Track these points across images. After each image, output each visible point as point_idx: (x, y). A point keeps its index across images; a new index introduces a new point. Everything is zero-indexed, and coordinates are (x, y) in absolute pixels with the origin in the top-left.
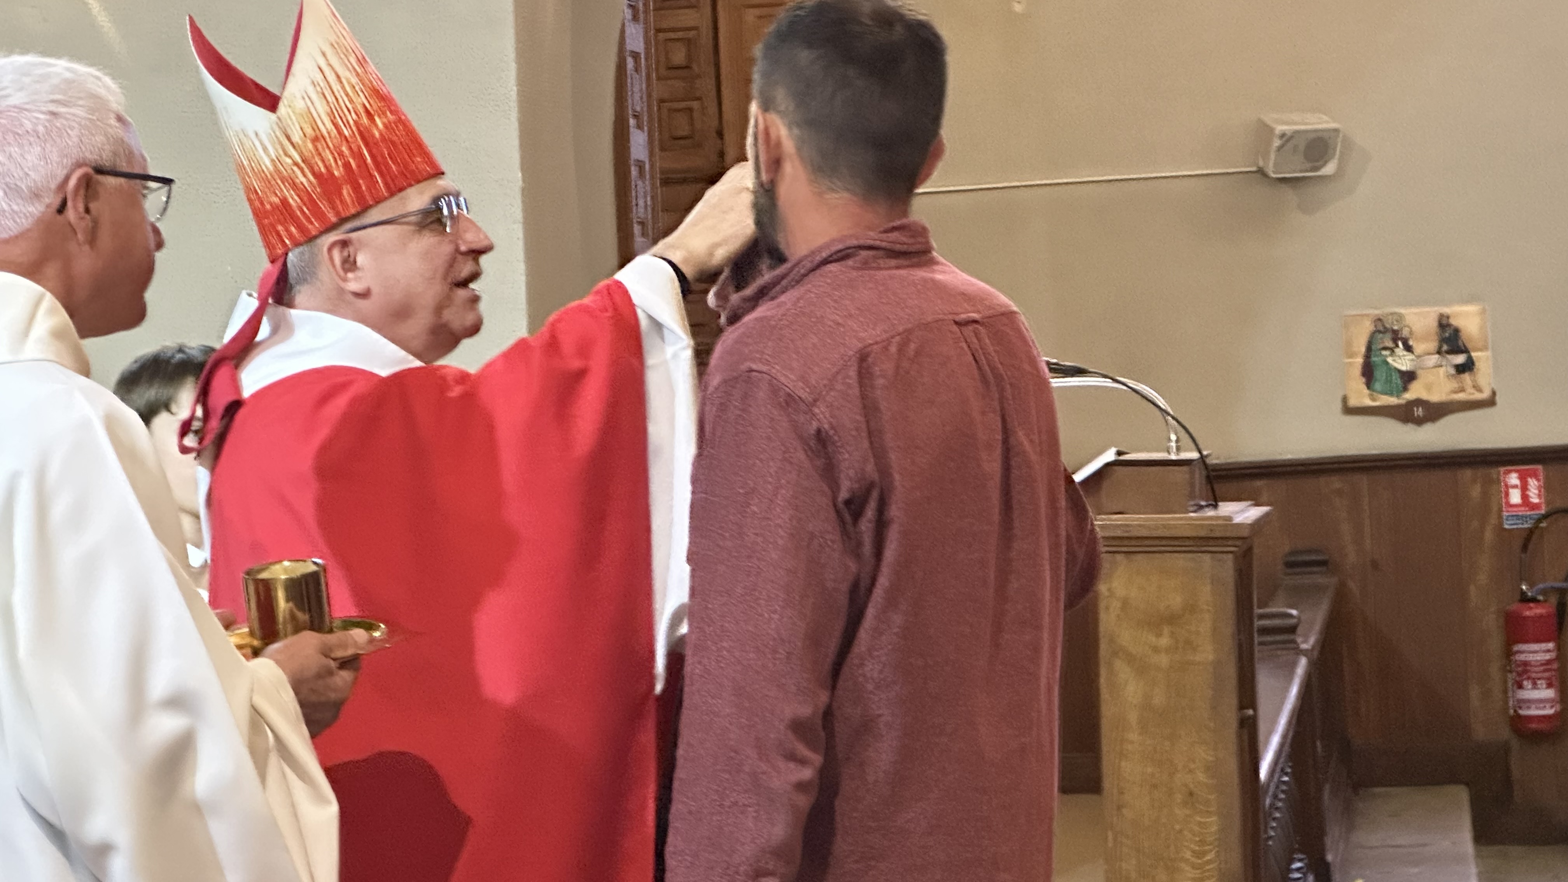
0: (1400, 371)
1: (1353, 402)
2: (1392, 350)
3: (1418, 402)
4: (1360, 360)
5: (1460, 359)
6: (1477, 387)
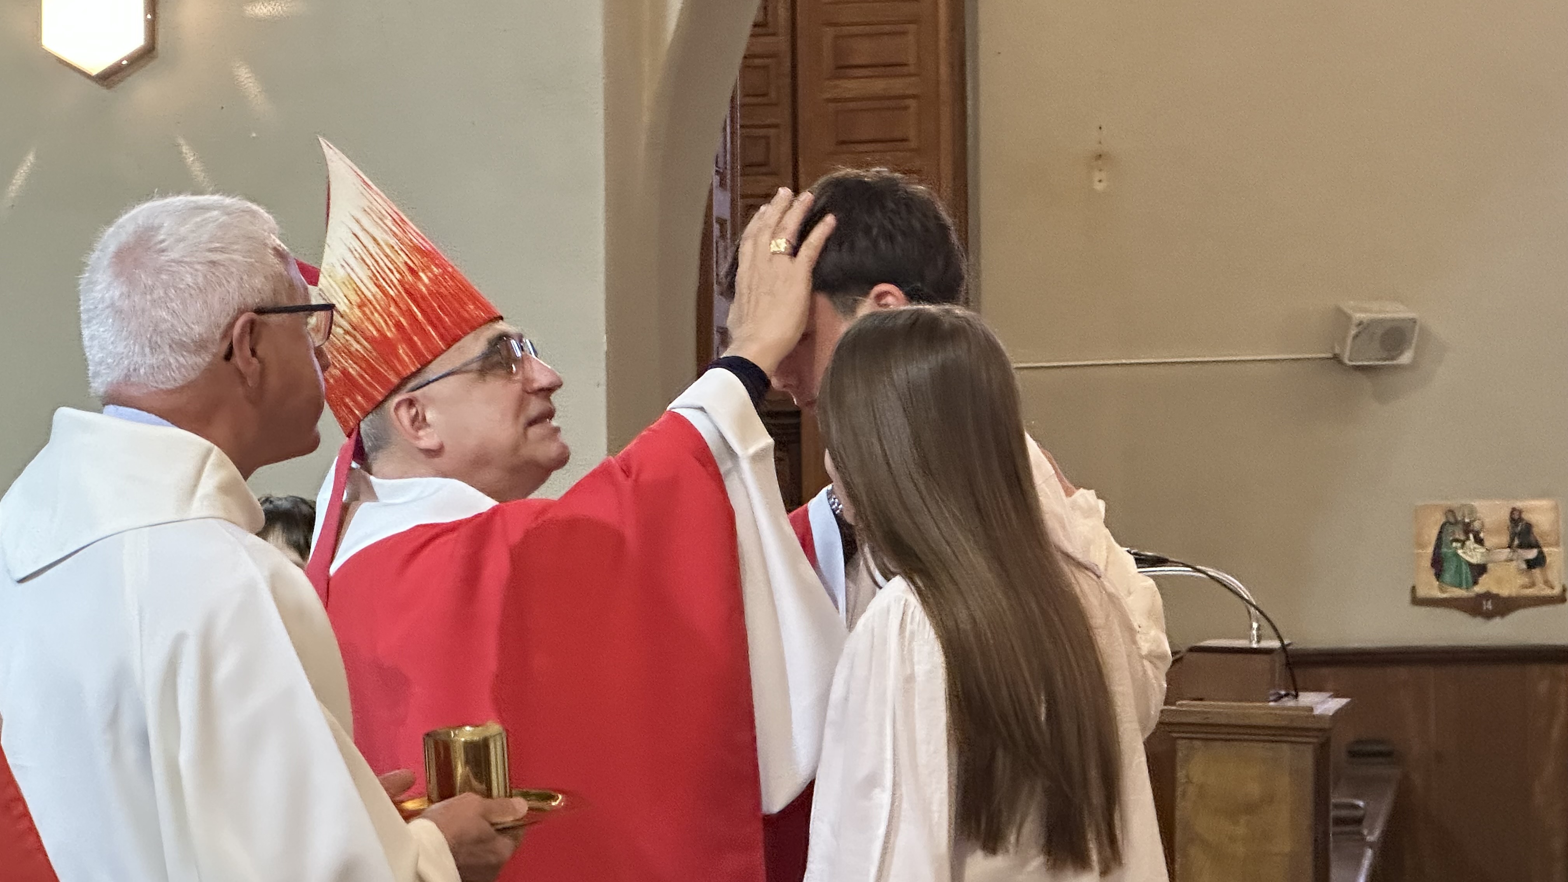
0: (1470, 565)
1: (1422, 593)
2: (1463, 543)
3: (1488, 596)
4: (1430, 550)
5: (1532, 554)
6: (1547, 583)
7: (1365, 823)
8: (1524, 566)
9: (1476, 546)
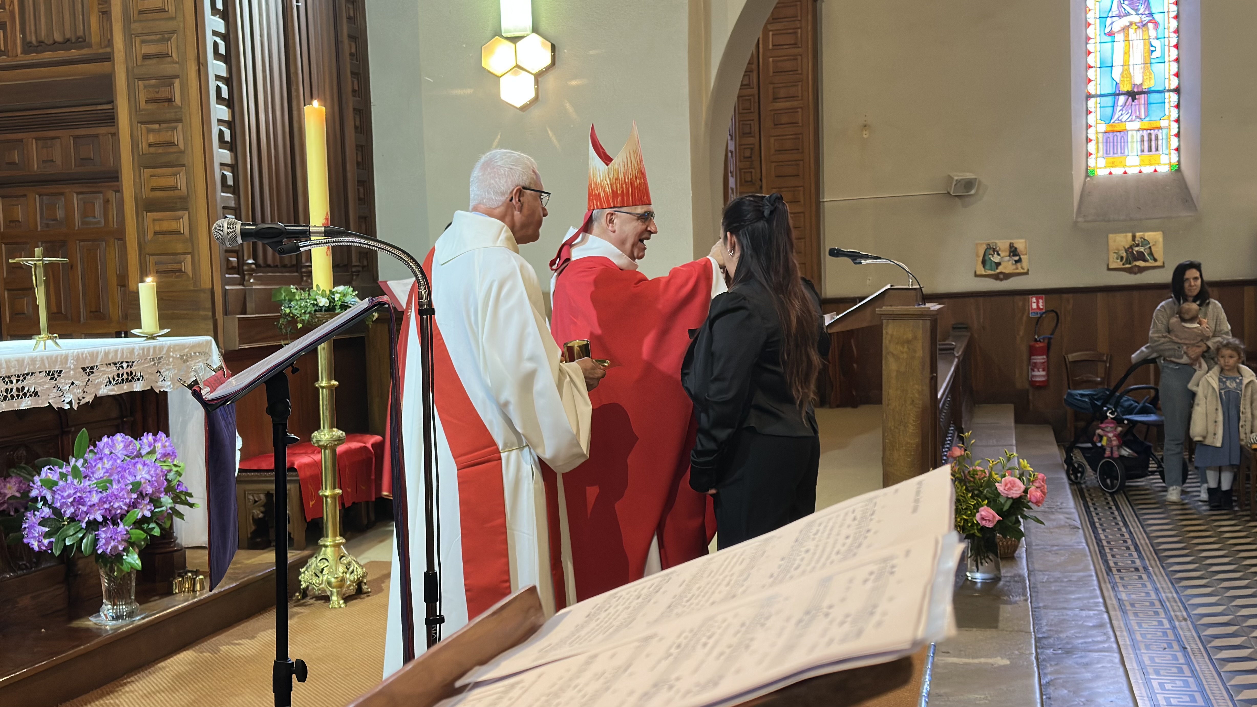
0: (995, 262)
1: (978, 273)
2: (993, 256)
3: (1001, 273)
4: (981, 258)
5: (1017, 258)
6: (1023, 268)
7: (956, 350)
8: (1014, 262)
9: (997, 256)
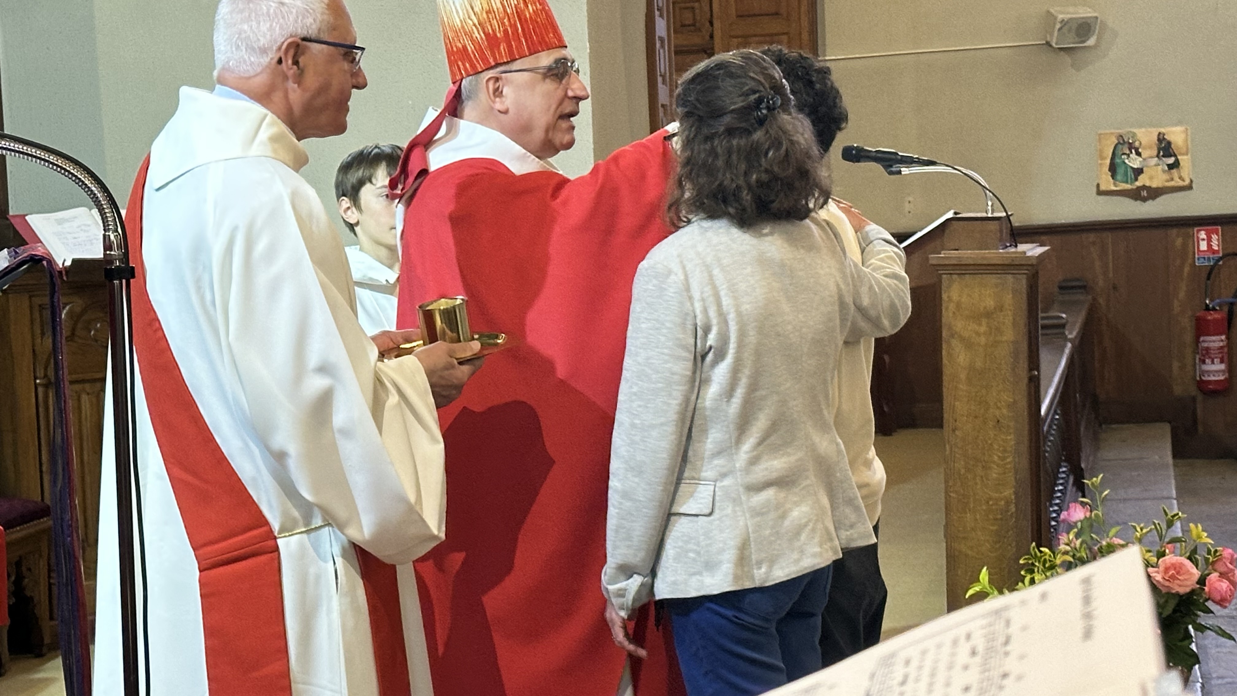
0: (1132, 168)
1: (1103, 188)
2: (1128, 155)
3: (1144, 187)
4: (1108, 161)
5: (1171, 160)
6: (1181, 178)
7: (1067, 327)
8: (1166, 168)
9: (1137, 157)
